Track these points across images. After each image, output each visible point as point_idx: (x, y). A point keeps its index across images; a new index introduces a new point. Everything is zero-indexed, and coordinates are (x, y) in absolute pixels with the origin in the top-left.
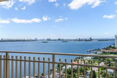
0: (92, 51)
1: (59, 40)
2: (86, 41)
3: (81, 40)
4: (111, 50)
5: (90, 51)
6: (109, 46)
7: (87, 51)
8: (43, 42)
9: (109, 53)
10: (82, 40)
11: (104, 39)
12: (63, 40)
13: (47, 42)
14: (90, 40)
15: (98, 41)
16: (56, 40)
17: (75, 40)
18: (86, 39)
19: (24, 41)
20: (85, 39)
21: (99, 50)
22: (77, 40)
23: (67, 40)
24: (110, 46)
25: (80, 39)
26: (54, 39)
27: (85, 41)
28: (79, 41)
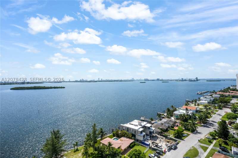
0: (204, 93)
1: (158, 80)
2: (191, 81)
3: (184, 81)
4: (232, 93)
5: (201, 93)
6: (227, 87)
7: (198, 94)
8: (141, 82)
9: (231, 97)
10: (186, 80)
11: (215, 79)
12: (162, 80)
13: (145, 82)
14: (196, 80)
15: (207, 81)
16: (154, 81)
17: (177, 80)
18: (191, 79)
19: (121, 81)
20: (189, 79)
21: (214, 92)
22: (180, 81)
23: (167, 80)
24: (229, 88)
25: (183, 79)
26: (152, 79)
27: (189, 81)
28: (181, 81)
